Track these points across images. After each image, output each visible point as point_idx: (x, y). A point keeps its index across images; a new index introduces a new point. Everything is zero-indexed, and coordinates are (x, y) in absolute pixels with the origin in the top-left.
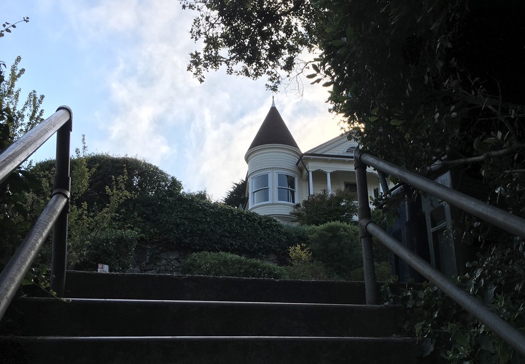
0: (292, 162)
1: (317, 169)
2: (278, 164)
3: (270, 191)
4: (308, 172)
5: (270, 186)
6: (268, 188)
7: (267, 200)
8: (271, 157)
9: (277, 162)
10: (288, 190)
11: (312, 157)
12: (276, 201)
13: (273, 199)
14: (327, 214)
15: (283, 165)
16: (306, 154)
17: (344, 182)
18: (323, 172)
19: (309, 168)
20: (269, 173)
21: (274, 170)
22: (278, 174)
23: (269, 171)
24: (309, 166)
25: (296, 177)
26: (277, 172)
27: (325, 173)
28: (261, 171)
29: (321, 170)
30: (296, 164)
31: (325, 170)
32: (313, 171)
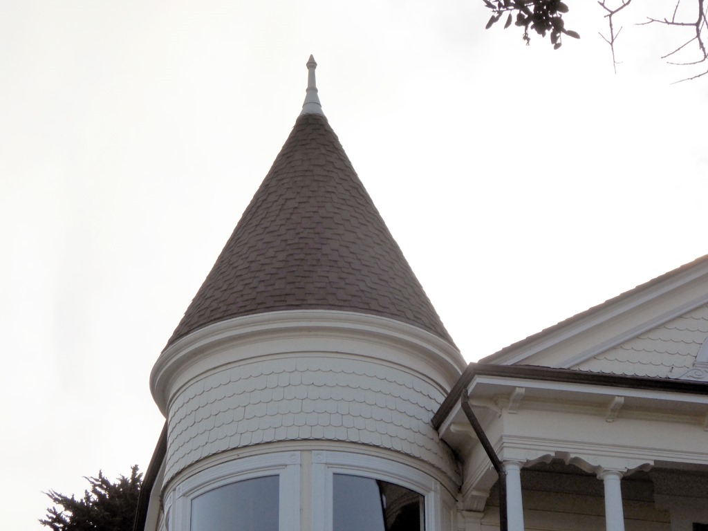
0: (411, 410)
1: (550, 450)
4: (498, 465)
11: (521, 385)
16: (489, 367)
18: (582, 468)
19: (505, 445)
20: (286, 465)
21: (311, 450)
22: (334, 474)
23: (285, 458)
24: (506, 436)
25: (431, 490)
26: (328, 462)
27: (594, 475)
28: (241, 456)
29: (572, 456)
30: (431, 423)
31: (591, 459)
32: (527, 460)
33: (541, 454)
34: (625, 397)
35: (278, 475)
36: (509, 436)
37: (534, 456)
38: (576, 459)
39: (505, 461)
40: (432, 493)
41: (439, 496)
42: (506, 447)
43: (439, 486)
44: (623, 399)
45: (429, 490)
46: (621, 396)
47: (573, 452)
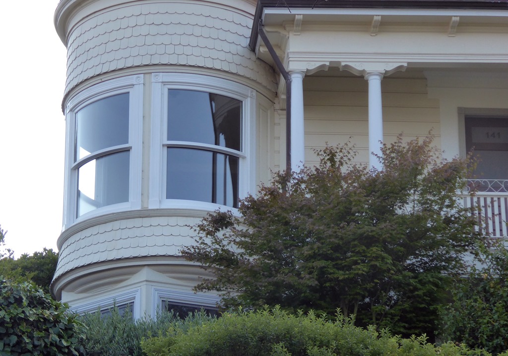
0: (230, 37)
1: (326, 61)
2: (170, 49)
3: (135, 158)
4: (285, 75)
5: (134, 140)
6: (127, 150)
7: (123, 196)
8: (141, 20)
9: (166, 39)
10: (215, 153)
11: (300, 13)
12: (158, 200)
13: (144, 195)
14: (326, 257)
15: (188, 51)
17: (460, 110)
18: (352, 72)
19: (290, 59)
20: (134, 85)
21: (151, 73)
22: (169, 89)
23: (132, 80)
24: (291, 53)
25: (248, 97)
26: (164, 80)
27: (362, 77)
28: (103, 80)
29: (343, 64)
30: (248, 47)
31: (358, 66)
32: (307, 69)
33: (318, 64)
34: (382, 16)
35: (129, 93)
36: (294, 53)
37: (313, 66)
38: (346, 66)
39: (290, 71)
40: (249, 99)
41: (255, 101)
42: (291, 61)
43: (254, 93)
44: (380, 17)
45: (246, 97)
46: (379, 15)
47: (344, 61)
